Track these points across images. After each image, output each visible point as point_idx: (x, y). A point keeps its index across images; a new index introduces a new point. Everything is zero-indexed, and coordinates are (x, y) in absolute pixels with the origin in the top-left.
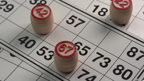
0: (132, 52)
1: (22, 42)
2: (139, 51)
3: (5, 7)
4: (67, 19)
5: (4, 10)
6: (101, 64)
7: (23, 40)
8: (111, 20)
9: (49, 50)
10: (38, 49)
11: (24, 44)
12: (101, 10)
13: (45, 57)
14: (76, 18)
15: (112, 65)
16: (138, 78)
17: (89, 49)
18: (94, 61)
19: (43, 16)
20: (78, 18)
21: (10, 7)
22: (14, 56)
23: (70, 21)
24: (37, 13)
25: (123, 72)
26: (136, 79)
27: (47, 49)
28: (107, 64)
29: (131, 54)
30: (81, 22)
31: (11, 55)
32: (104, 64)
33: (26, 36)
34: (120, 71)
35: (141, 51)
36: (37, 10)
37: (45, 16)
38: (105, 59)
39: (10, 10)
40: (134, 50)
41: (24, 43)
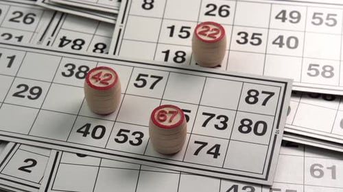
0: (252, 98)
1: (85, 134)
2: (260, 93)
3: (27, 93)
4: (134, 81)
5: (29, 97)
6: (216, 126)
7: (84, 130)
8: (197, 64)
9: (131, 133)
10: (114, 136)
11: (89, 136)
12: (175, 56)
13: (131, 142)
14: (147, 76)
15: (234, 123)
16: (277, 127)
17: (189, 111)
18: (204, 125)
19: (108, 84)
20: (149, 76)
21: (36, 91)
22: (85, 156)
23: (140, 83)
24: (97, 81)
25: (252, 126)
26: (275, 129)
27: (128, 131)
28: (225, 123)
29: (252, 100)
30: (157, 79)
31: (79, 155)
32: (221, 126)
33: (85, 124)
34: (248, 126)
35: (263, 92)
36: (93, 78)
37: (110, 82)
38: (219, 118)
39: (39, 94)
40: (253, 94)
41: (89, 133)
